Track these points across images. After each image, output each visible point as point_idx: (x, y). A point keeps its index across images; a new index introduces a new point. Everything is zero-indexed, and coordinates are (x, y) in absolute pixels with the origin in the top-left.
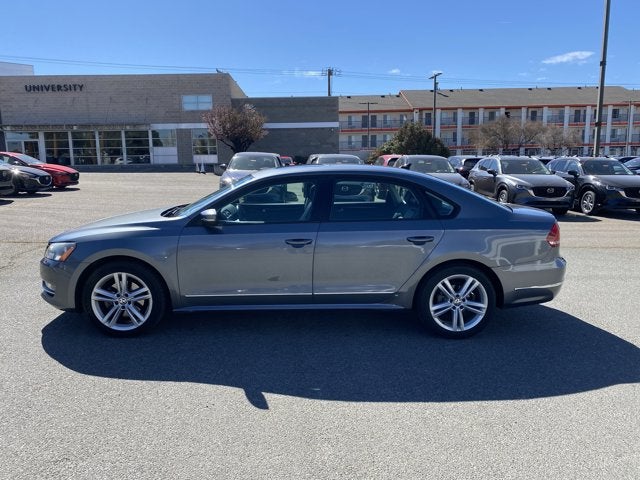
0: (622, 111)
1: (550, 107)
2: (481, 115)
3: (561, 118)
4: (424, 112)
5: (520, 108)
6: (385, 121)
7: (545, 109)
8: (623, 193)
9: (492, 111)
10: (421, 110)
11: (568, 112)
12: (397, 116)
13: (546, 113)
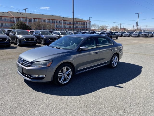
0: (61, 21)
1: (47, 19)
2: (32, 20)
3: (50, 22)
4: (17, 18)
5: (41, 19)
6: (5, 20)
7: (46, 20)
8: (49, 39)
9: (35, 19)
10: (16, 17)
11: (51, 21)
12: (9, 18)
13: (47, 20)
